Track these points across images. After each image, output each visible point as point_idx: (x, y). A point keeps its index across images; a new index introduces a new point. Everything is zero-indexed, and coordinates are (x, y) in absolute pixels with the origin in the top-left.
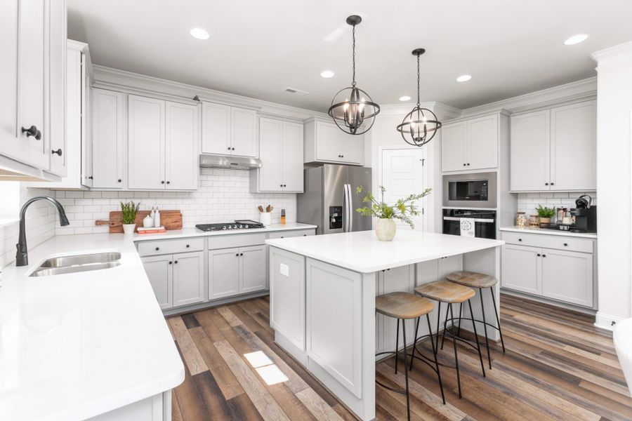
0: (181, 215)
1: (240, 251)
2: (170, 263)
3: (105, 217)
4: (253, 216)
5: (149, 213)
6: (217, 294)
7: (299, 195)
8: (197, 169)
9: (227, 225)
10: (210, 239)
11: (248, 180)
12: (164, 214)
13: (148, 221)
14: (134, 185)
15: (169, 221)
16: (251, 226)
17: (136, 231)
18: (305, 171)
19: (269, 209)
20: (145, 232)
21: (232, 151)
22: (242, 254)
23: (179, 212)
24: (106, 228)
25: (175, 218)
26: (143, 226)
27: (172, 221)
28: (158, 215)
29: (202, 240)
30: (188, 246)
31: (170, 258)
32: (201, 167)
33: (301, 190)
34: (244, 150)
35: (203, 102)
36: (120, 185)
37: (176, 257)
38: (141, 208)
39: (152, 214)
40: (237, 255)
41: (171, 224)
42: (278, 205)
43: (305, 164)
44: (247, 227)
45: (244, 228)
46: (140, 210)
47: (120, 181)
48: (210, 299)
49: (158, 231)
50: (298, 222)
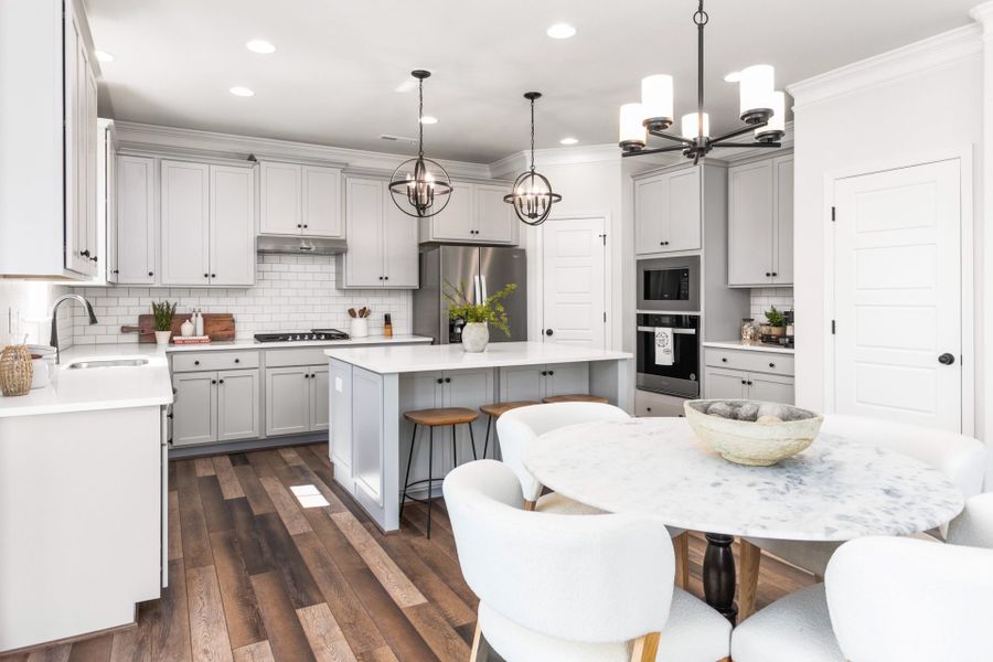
0: (233, 321)
1: (312, 370)
2: (214, 382)
3: (134, 322)
4: (338, 322)
5: (188, 317)
6: (275, 429)
7: (414, 292)
8: (252, 256)
9: (302, 336)
10: (268, 352)
11: (334, 270)
12: (206, 318)
13: (187, 328)
14: (168, 281)
15: (217, 329)
16: (329, 337)
17: (172, 342)
18: (420, 256)
19: (364, 313)
20: (184, 342)
21: (305, 230)
22: (313, 376)
23: (231, 315)
24: (134, 337)
25: (225, 325)
26: (180, 335)
27: (220, 328)
28: (200, 321)
29: (257, 353)
30: (237, 361)
31: (213, 376)
32: (261, 253)
33: (415, 284)
34: (323, 226)
35: (262, 163)
36: (150, 280)
37: (222, 375)
38: (179, 311)
39: (193, 319)
40: (307, 376)
41: (219, 333)
42: (380, 307)
43: (421, 245)
44: (323, 337)
45: (319, 339)
46: (177, 312)
47: (151, 274)
48: (268, 434)
49: (200, 342)
50: (415, 334)
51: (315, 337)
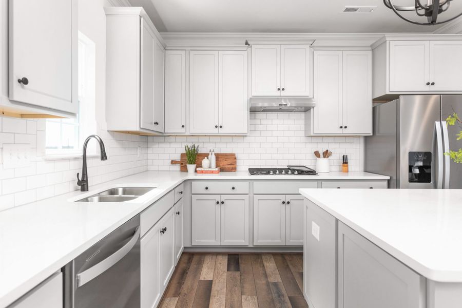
0: (236, 159)
1: (288, 198)
2: (218, 203)
3: (178, 158)
4: (307, 162)
5: (206, 155)
6: (261, 241)
7: (367, 139)
9: (281, 170)
10: (255, 183)
11: (304, 123)
12: (218, 157)
13: (205, 162)
14: (193, 131)
15: (224, 163)
16: (301, 172)
17: (196, 171)
18: (374, 109)
19: (326, 154)
20: (202, 172)
21: (282, 91)
22: (288, 203)
23: (233, 155)
24: (178, 167)
25: (229, 161)
26: (201, 167)
27: (226, 163)
28: (213, 158)
29: (247, 183)
30: (233, 188)
31: (217, 198)
32: (253, 111)
33: (369, 132)
34: (296, 88)
35: (253, 46)
36: (183, 130)
37: (223, 198)
38: (201, 151)
39: (210, 156)
40: (284, 203)
41: (227, 167)
42: (338, 151)
43: (374, 100)
44: (296, 173)
45: (293, 173)
46: (199, 152)
47: (183, 126)
48: (254, 245)
49: (212, 172)
50: (366, 171)
51: (290, 172)
